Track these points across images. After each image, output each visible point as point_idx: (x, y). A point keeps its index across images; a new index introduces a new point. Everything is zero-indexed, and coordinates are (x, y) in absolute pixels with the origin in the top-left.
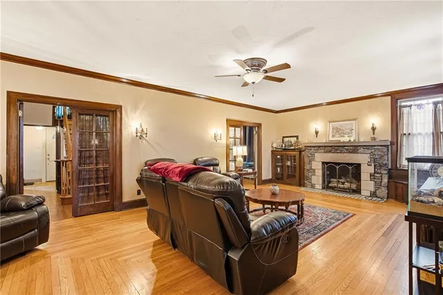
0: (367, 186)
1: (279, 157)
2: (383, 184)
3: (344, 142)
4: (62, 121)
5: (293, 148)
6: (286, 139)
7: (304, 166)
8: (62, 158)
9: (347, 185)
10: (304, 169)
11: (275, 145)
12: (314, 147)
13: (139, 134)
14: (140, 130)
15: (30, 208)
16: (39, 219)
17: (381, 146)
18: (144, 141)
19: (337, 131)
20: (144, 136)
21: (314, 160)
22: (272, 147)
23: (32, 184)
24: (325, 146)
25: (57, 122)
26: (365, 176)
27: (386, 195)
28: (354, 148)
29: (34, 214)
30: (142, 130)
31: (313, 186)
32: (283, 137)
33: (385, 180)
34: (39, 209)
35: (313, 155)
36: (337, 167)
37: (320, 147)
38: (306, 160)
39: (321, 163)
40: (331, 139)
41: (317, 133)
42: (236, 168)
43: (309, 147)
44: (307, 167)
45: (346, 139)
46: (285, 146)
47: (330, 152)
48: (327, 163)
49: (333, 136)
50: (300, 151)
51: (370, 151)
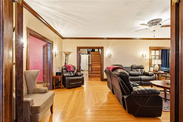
4: (90, 52)
8: (90, 64)
13: (109, 56)
14: (109, 54)
15: (80, 76)
16: (82, 79)
18: (111, 58)
20: (111, 56)
23: (83, 71)
25: (89, 53)
29: (81, 77)
30: (110, 55)
34: (82, 76)
42: (154, 70)
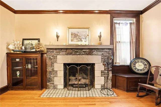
0: (99, 80)
1: (18, 60)
2: (109, 78)
3: (81, 45)
5: (34, 50)
6: (26, 42)
7: (46, 69)
9: (83, 81)
10: (46, 71)
11: (11, 47)
12: (56, 49)
17: (108, 49)
19: (75, 36)
21: (56, 62)
22: (8, 49)
24: (67, 49)
26: (97, 73)
27: (111, 86)
28: (90, 51)
31: (55, 87)
32: (24, 40)
33: (111, 75)
35: (55, 58)
36: (78, 68)
37: (61, 49)
38: (48, 62)
39: (63, 65)
40: (71, 43)
41: (58, 37)
43: (51, 49)
44: (49, 69)
45: (83, 43)
46: (25, 48)
47: (71, 54)
48: (69, 64)
49: (72, 40)
50: (42, 54)
51: (101, 53)
